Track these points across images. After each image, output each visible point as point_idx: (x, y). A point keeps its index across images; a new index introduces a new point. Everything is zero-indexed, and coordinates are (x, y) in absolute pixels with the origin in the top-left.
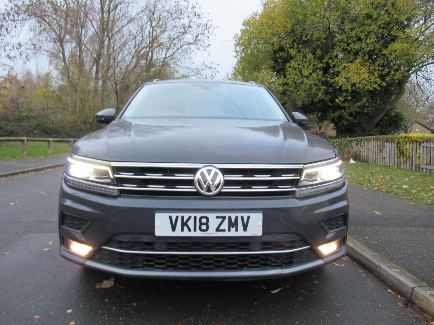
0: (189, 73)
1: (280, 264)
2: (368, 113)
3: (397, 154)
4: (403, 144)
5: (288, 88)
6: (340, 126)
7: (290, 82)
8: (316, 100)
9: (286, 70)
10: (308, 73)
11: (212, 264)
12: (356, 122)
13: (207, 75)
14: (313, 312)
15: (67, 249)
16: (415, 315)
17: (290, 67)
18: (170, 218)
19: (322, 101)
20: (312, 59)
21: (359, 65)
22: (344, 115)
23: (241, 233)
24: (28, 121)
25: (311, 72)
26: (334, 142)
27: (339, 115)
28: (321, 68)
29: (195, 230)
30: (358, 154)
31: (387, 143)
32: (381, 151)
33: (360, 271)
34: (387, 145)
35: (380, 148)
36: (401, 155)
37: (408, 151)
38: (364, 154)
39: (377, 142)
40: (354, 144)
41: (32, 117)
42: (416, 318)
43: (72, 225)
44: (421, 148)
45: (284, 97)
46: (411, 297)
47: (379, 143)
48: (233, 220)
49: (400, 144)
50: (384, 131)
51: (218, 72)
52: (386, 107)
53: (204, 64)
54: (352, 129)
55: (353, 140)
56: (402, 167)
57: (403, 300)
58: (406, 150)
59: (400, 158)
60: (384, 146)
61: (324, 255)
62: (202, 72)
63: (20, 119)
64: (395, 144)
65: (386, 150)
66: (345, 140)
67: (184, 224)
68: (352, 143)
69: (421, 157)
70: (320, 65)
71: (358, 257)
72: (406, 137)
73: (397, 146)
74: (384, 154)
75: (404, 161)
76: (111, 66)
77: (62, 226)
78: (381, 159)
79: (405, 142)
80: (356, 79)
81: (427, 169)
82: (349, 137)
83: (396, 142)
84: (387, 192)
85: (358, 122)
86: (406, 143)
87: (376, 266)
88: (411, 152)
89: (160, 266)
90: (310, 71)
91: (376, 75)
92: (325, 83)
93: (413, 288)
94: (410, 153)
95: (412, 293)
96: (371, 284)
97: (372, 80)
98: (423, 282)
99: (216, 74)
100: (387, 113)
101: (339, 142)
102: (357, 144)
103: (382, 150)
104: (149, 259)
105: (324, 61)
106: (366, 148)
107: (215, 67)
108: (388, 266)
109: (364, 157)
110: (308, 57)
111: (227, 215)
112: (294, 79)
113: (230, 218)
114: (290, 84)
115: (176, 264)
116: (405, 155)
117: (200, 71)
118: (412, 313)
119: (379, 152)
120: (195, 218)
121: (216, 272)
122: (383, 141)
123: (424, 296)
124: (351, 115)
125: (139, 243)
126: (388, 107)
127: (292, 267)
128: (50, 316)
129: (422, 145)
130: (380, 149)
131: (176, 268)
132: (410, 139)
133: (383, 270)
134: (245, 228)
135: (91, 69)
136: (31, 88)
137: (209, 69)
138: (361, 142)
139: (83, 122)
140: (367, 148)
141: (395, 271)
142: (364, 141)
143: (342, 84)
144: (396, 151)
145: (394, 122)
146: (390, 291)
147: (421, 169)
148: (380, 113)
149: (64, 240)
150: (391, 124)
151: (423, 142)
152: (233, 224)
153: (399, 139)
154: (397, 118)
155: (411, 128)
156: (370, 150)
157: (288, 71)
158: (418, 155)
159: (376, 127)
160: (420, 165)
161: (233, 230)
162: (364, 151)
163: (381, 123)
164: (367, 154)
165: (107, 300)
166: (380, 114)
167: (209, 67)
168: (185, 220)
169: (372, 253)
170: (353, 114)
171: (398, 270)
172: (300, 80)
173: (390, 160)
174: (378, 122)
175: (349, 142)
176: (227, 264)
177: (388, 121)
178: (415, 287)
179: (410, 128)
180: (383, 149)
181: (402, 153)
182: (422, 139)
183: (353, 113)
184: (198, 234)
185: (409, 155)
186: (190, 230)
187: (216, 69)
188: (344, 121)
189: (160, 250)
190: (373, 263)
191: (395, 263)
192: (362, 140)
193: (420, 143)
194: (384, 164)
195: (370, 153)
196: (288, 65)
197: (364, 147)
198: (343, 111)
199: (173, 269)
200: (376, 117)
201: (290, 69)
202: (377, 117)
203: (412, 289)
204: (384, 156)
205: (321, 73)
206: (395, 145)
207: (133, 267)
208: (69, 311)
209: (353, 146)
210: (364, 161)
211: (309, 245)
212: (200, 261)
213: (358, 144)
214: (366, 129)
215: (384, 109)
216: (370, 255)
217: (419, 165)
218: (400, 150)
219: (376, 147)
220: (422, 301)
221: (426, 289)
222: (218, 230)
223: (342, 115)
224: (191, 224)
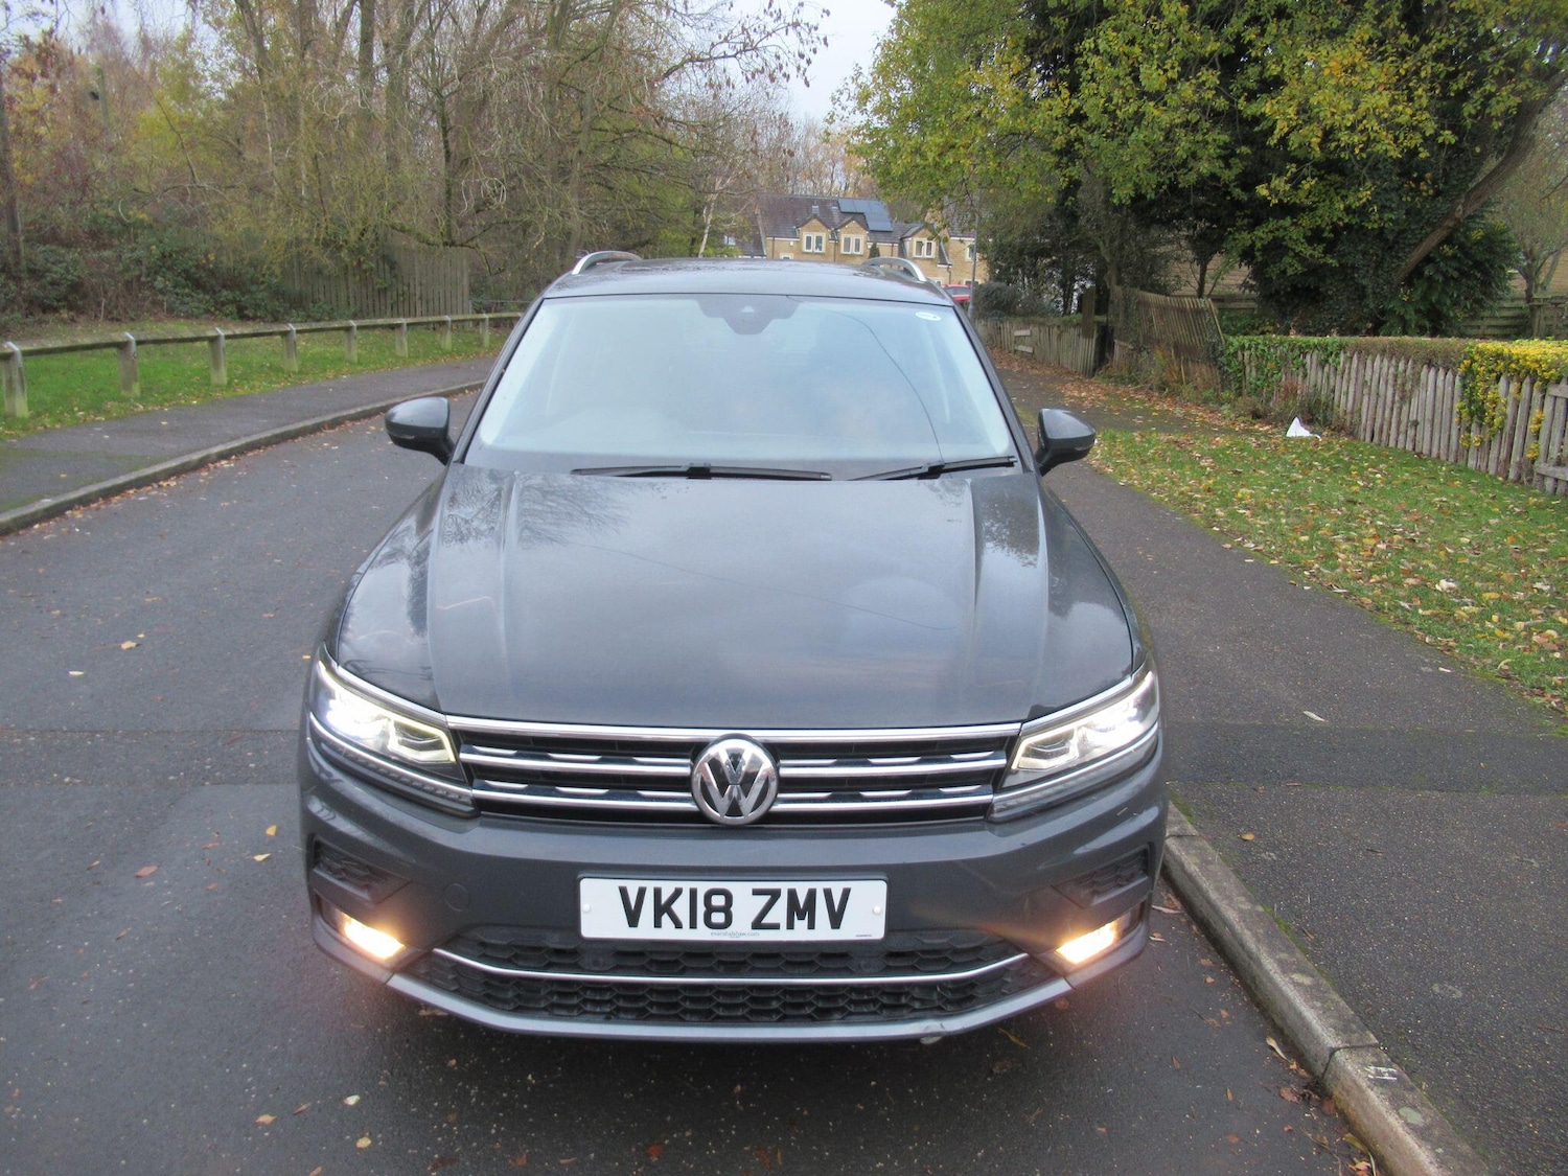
0: (713, 45)
1: (937, 1003)
2: (1382, 229)
3: (1460, 413)
4: (1486, 381)
5: (1082, 133)
6: (1271, 279)
7: (1092, 107)
8: (1187, 180)
9: (1080, 61)
10: (1163, 79)
11: (743, 1005)
12: (1333, 262)
13: (780, 53)
14: (1033, 1117)
15: (332, 931)
16: (1318, 1136)
17: (1096, 51)
18: (623, 892)
19: (1207, 185)
20: (1180, 20)
21: (1359, 54)
22: (1290, 238)
23: (823, 932)
24: (129, 241)
25: (1175, 76)
26: (1243, 348)
27: (1271, 236)
28: (1216, 54)
29: (693, 925)
30: (1323, 399)
31: (1429, 368)
32: (1405, 398)
33: (1204, 962)
34: (1428, 376)
35: (1403, 385)
36: (1475, 419)
37: (1500, 407)
38: (1344, 402)
39: (1393, 362)
40: (1311, 360)
41: (141, 225)
42: (1320, 1146)
43: (344, 875)
44: (1548, 402)
45: (1068, 167)
46: (1323, 1074)
47: (1401, 366)
48: (802, 899)
49: (1473, 379)
50: (1434, 299)
51: (825, 40)
52: (1453, 210)
53: (772, 10)
54: (1317, 289)
55: (1308, 346)
56: (1471, 463)
57: (1304, 1078)
58: (1494, 402)
59: (1469, 431)
60: (1417, 380)
61: (1073, 965)
62: (765, 42)
63: (97, 236)
64: (1457, 378)
65: (1423, 395)
66: (1281, 343)
67: (662, 909)
68: (1304, 358)
69: (1543, 435)
70: (1213, 46)
71: (1205, 913)
72: (1499, 356)
73: (1464, 387)
74: (1414, 410)
75: (1482, 441)
76: (417, 19)
77: (316, 871)
78: (1402, 428)
79: (1495, 374)
80: (1344, 113)
81: (1556, 480)
82: (1299, 332)
83: (1461, 370)
84: (1378, 610)
85: (1341, 265)
86: (1498, 379)
87: (1250, 955)
88: (1509, 411)
89: (598, 1010)
90: (1169, 74)
91: (1420, 97)
92: (1229, 118)
93: (1333, 1051)
94: (1505, 415)
95: (1328, 1064)
96: (1224, 1013)
97: (1403, 119)
98: (1368, 1032)
99: (815, 51)
100: (1455, 229)
101: (1260, 347)
102: (1323, 364)
103: (1408, 394)
104: (567, 990)
105: (1228, 30)
106: (1352, 382)
107: (813, 23)
108: (1281, 963)
109: (1341, 414)
110: (1165, 13)
111: (784, 887)
112: (1110, 100)
113: (792, 894)
114: (1093, 119)
115: (641, 1004)
116: (1487, 420)
117: (755, 37)
118: (1314, 1127)
119: (1397, 398)
120: (693, 893)
121: (754, 1026)
122: (1415, 362)
123: (1354, 1082)
124: (1315, 237)
125: (539, 949)
126: (1460, 207)
127: (972, 1010)
128: (301, 1116)
129: (1553, 390)
130: (1403, 391)
131: (643, 1016)
132: (1513, 365)
133: (1266, 973)
134: (836, 920)
135: (342, 24)
136: (123, 89)
137: (790, 28)
138: (1337, 355)
139: (326, 244)
140: (1356, 379)
141: (1297, 985)
142: (1348, 354)
143: (1286, 130)
144: (1457, 405)
145: (1478, 265)
146: (1272, 1043)
147: (1536, 478)
148: (1429, 230)
149: (324, 908)
150: (1463, 274)
151: (1558, 382)
152: (801, 910)
153: (1473, 361)
154: (1491, 250)
155: (1554, 264)
156: (1366, 391)
157: (1086, 65)
158: (1532, 427)
159: (1409, 282)
160: (1536, 464)
161: (801, 925)
162: (1344, 389)
163: (1428, 271)
164: (1354, 403)
165: (453, 1062)
166: (1427, 235)
167: (789, 20)
168: (664, 898)
169: (1246, 907)
170: (1326, 234)
171: (1307, 981)
172: (1132, 109)
173: (1432, 431)
174: (1417, 267)
175: (1297, 352)
176: (785, 1005)
177: (1455, 264)
178: (1339, 1049)
179: (1550, 260)
180: (1412, 391)
181: (1477, 412)
182: (1553, 371)
183: (1323, 231)
184: (703, 934)
185: (1502, 423)
186: (678, 925)
187: (816, 28)
188: (1287, 260)
189: (596, 969)
190: (1242, 946)
191: (1305, 952)
192: (1342, 347)
193: (1546, 382)
194: (1409, 447)
195: (1366, 399)
196: (1088, 43)
197: (1346, 376)
198: (1287, 222)
199: (634, 1017)
200: (1410, 245)
201: (1094, 60)
202: (1416, 245)
203: (1328, 1052)
204: (1413, 417)
205: (1210, 77)
206: (1458, 383)
207: (519, 1010)
208: (352, 1100)
209: (1308, 366)
210: (1343, 428)
211: (1024, 952)
212: (710, 999)
213: (1327, 361)
214: (1370, 291)
215: (1445, 216)
216: (1240, 911)
217: (1533, 462)
218: (1471, 402)
219: (1391, 382)
220: (1348, 1095)
221: (1370, 1058)
222: (758, 924)
223: (1283, 239)
224: (681, 908)
